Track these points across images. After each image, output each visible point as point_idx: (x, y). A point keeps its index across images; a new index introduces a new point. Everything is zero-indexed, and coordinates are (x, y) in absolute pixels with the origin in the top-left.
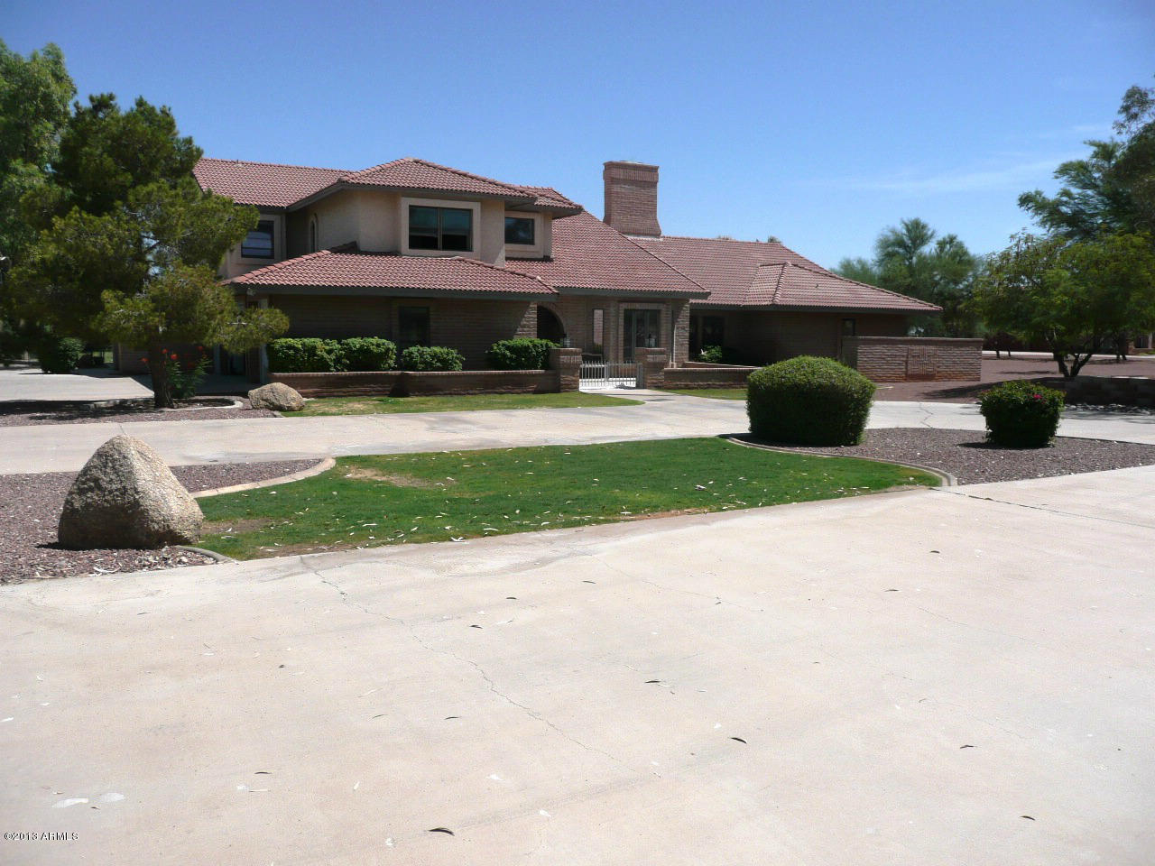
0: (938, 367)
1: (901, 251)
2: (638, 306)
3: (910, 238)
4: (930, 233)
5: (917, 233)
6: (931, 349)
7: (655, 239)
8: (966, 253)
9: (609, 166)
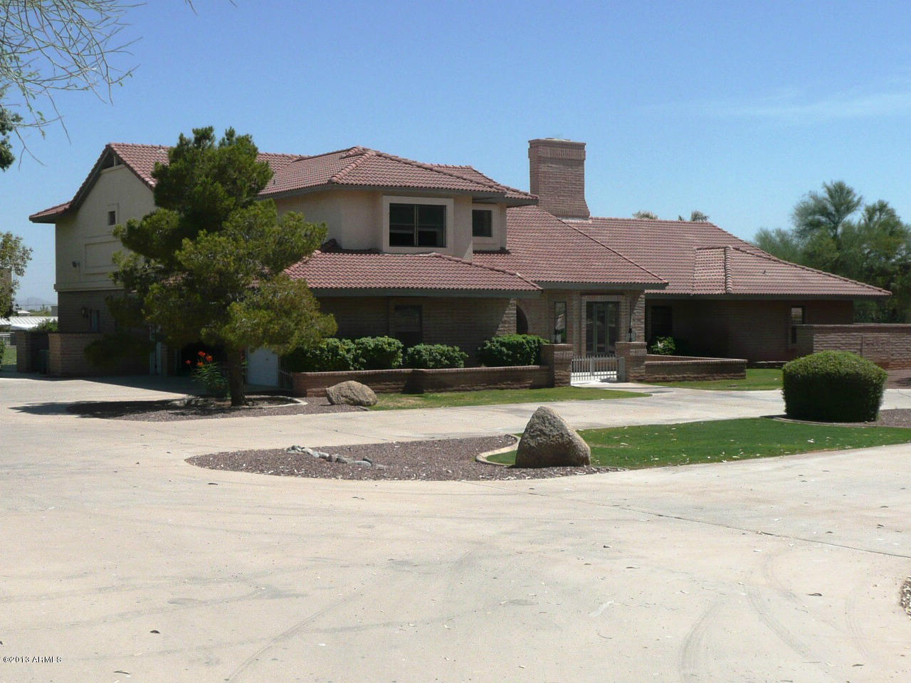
0: (892, 355)
1: (823, 219)
2: (598, 298)
3: (834, 205)
4: (856, 199)
5: (841, 198)
6: (884, 336)
7: (584, 222)
8: (898, 223)
9: (535, 145)
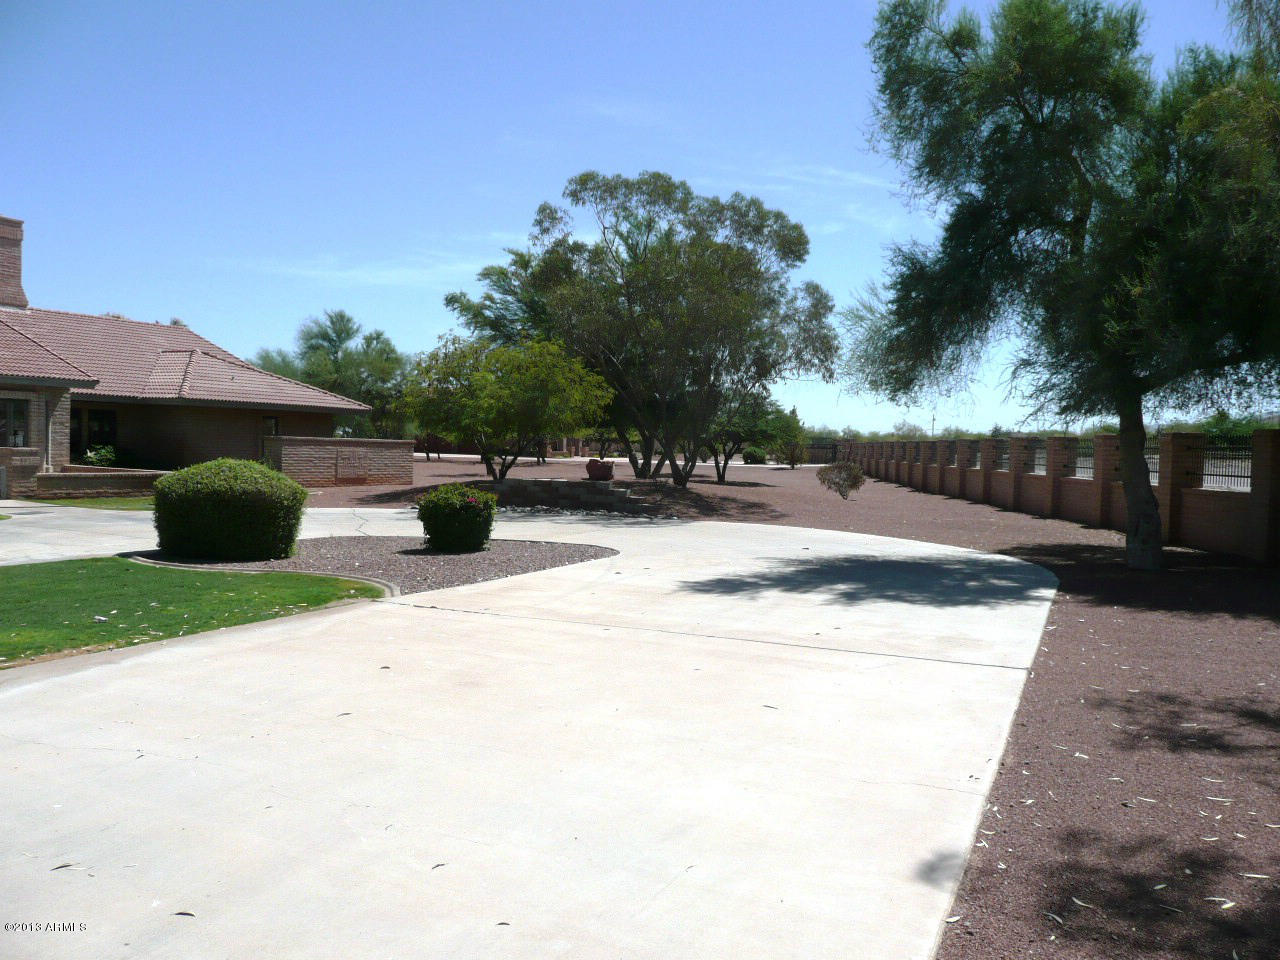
0: (370, 470)
1: (326, 344)
3: (335, 331)
4: (355, 327)
5: (342, 327)
6: (361, 450)
7: (20, 311)
8: (393, 351)
